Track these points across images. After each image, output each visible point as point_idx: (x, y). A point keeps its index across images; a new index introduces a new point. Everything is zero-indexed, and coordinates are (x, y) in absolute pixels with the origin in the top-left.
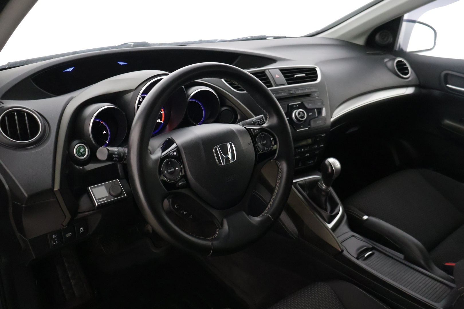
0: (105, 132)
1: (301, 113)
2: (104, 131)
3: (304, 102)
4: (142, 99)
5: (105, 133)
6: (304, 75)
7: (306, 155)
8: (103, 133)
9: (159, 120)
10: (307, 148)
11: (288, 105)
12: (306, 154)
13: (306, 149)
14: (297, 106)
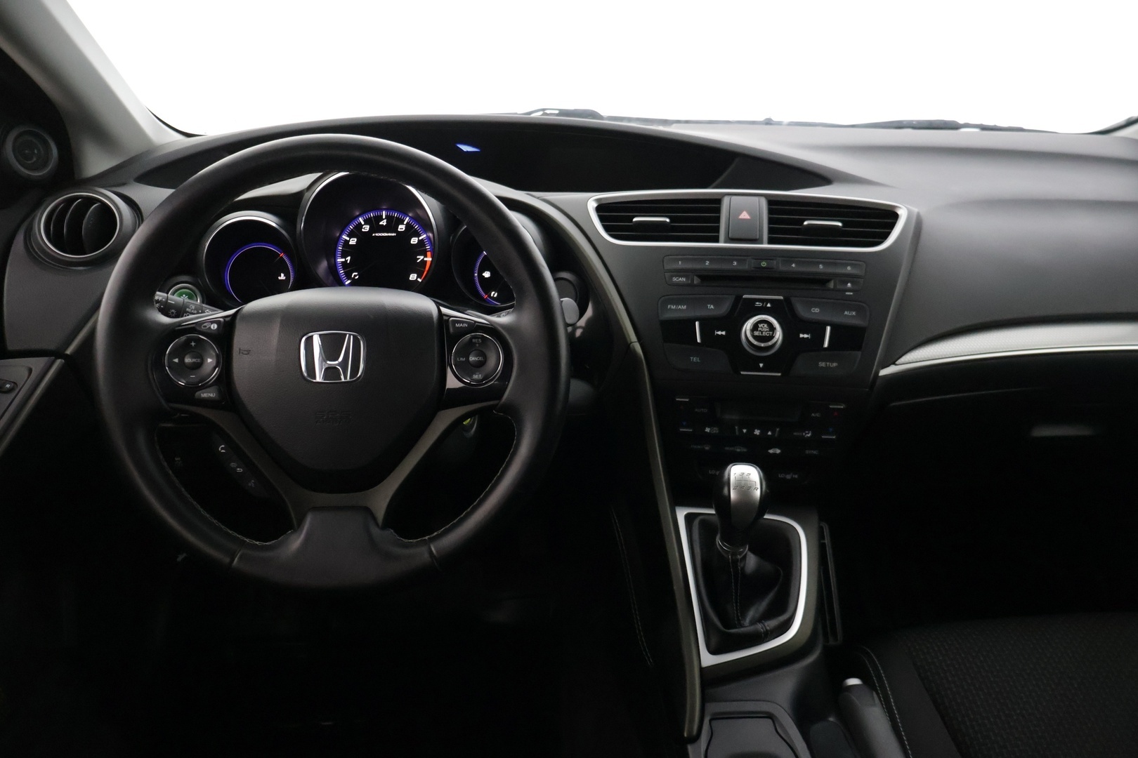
0: (282, 277)
1: (766, 325)
2: (282, 275)
3: (794, 300)
4: (385, 221)
5: (284, 278)
6: (840, 224)
7: (771, 451)
8: (279, 278)
9: (416, 275)
10: (773, 432)
11: (739, 298)
12: (771, 449)
13: (770, 433)
14: (769, 305)
